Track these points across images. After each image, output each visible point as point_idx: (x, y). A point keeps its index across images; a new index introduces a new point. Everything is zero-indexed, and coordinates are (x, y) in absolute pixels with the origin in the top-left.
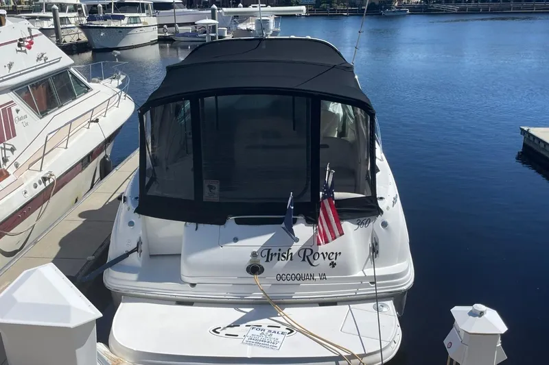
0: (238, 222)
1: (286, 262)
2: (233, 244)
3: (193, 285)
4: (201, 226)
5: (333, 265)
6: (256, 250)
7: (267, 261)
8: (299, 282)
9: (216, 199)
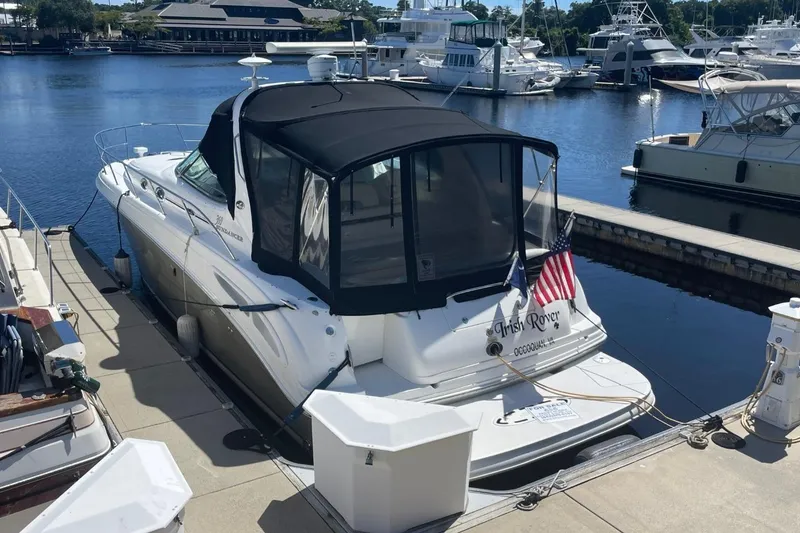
0: (458, 299)
1: (519, 333)
2: (464, 325)
3: (434, 386)
4: (421, 312)
5: (557, 325)
6: (489, 327)
7: (503, 336)
8: (536, 351)
9: (432, 276)
